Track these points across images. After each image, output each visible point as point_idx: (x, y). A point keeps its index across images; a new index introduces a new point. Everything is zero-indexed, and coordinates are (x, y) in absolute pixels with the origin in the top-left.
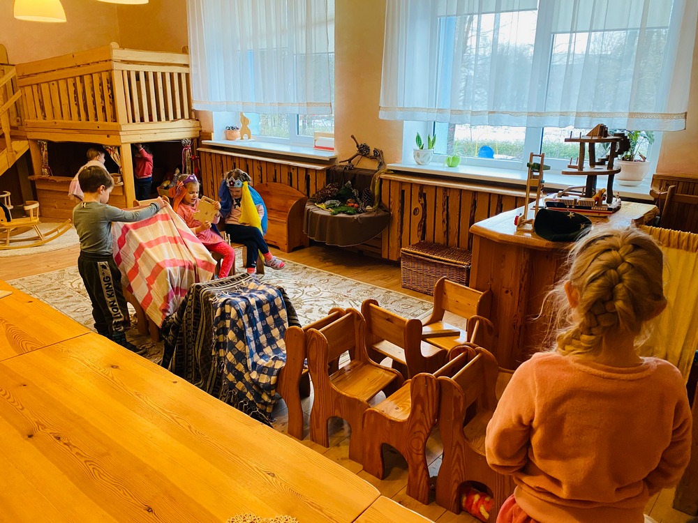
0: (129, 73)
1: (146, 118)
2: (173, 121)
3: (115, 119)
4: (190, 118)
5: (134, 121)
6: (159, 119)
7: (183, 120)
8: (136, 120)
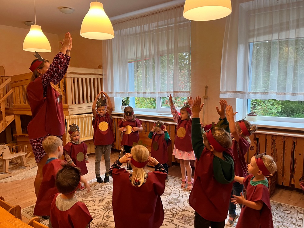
0: (74, 78)
1: (81, 102)
3: (66, 102)
5: (75, 103)
8: (77, 103)
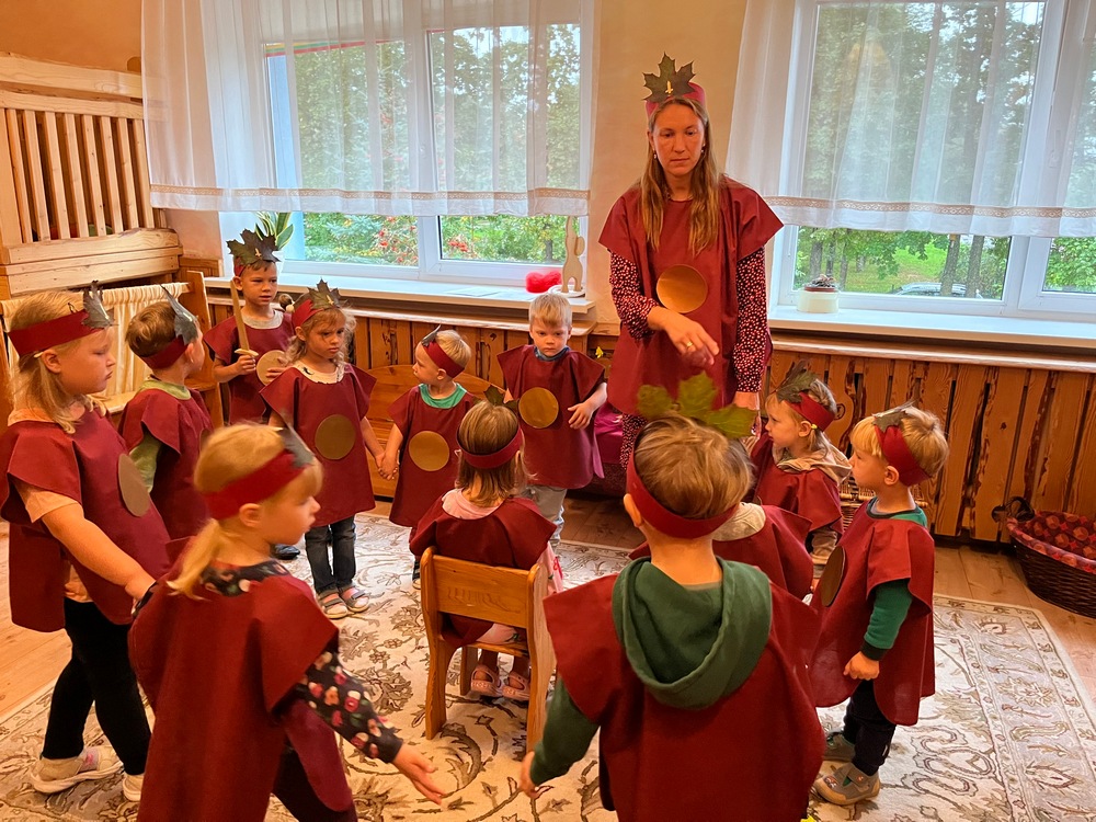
1: (64, 230)
2: (123, 234)
4: (157, 226)
5: (36, 238)
6: (93, 232)
7: (144, 231)
8: (42, 235)
